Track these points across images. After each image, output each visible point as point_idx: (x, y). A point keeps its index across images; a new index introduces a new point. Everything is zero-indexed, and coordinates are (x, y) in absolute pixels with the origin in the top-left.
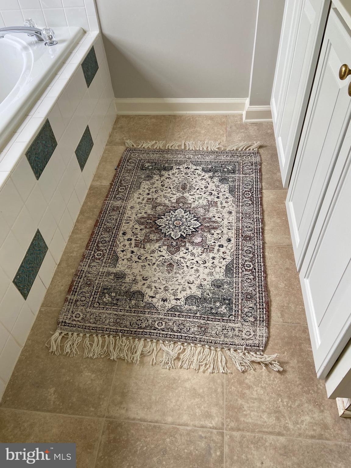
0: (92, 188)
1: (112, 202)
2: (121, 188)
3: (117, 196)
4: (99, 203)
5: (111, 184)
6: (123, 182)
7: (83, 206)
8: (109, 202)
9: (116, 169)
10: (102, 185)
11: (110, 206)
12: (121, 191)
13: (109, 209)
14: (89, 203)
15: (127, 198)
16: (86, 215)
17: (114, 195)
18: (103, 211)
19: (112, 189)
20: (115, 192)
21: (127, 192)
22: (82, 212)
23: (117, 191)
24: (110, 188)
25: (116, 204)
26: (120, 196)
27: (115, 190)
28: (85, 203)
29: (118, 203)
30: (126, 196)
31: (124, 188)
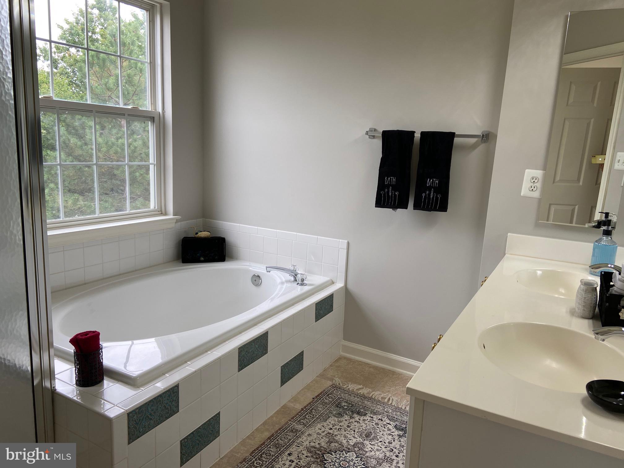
0: (284, 407)
1: (294, 424)
2: (309, 415)
3: (302, 421)
4: (283, 421)
5: (302, 409)
6: (314, 411)
7: (269, 419)
8: (292, 423)
9: (313, 398)
10: (294, 408)
11: (291, 426)
12: (308, 417)
13: (288, 429)
14: (274, 419)
15: (309, 425)
16: (267, 427)
17: (299, 419)
18: (282, 429)
19: (300, 414)
20: (302, 417)
21: (312, 421)
22: (264, 424)
23: (304, 416)
24: (299, 412)
25: (297, 427)
26: (305, 422)
27: (302, 415)
28: (272, 417)
29: (299, 427)
30: (310, 423)
31: (312, 416)
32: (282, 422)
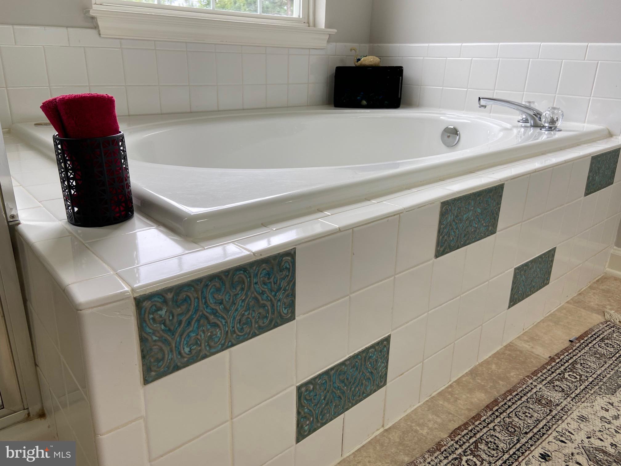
0: (510, 347)
1: (541, 386)
2: (570, 373)
3: (557, 383)
4: (515, 377)
5: (552, 359)
6: (578, 366)
7: (481, 365)
8: (535, 383)
9: (570, 341)
10: (532, 352)
11: (534, 390)
12: (569, 378)
13: (529, 395)
14: (494, 367)
15: (576, 396)
16: (479, 381)
17: (549, 378)
18: (515, 393)
19: (549, 367)
20: (555, 374)
21: (582, 387)
22: (473, 373)
23: (560, 374)
24: (547, 364)
25: (549, 394)
26: (564, 386)
27: (556, 370)
28: (487, 362)
29: (555, 396)
30: (577, 392)
31: (578, 377)
32: (513, 377)
